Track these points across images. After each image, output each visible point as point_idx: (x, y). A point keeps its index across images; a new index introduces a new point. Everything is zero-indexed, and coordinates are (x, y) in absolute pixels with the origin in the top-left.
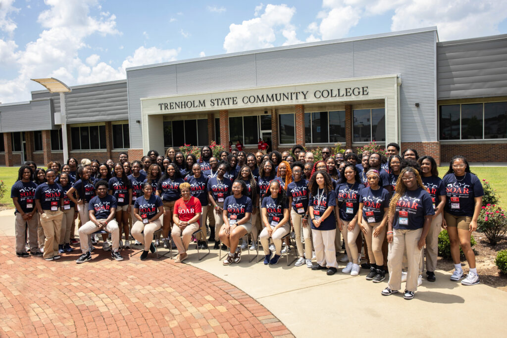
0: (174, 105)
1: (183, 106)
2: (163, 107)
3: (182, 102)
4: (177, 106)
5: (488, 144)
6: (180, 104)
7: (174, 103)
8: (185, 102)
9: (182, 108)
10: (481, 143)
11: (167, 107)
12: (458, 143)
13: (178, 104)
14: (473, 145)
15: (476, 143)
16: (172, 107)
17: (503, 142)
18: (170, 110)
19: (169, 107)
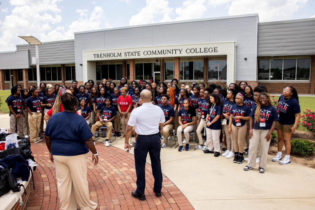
0: (103, 55)
1: (108, 56)
2: (96, 56)
3: (107, 54)
5: (285, 83)
8: (109, 54)
10: (281, 82)
12: (268, 82)
13: (105, 55)
14: (276, 83)
15: (278, 82)
16: (101, 57)
17: (293, 82)
18: (100, 58)
19: (99, 56)
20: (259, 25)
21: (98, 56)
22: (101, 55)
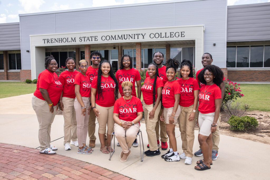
0: (54, 40)
1: (60, 41)
2: (46, 41)
3: (59, 39)
4: (56, 41)
5: (252, 71)
6: (58, 39)
7: (54, 39)
8: (61, 39)
9: (59, 42)
10: (248, 70)
11: (49, 41)
12: (234, 70)
13: (57, 40)
14: (243, 71)
15: (245, 70)
16: (52, 42)
17: (261, 70)
18: (51, 44)
19: (50, 41)
20: (229, 8)
21: (48, 42)
22: (52, 40)
